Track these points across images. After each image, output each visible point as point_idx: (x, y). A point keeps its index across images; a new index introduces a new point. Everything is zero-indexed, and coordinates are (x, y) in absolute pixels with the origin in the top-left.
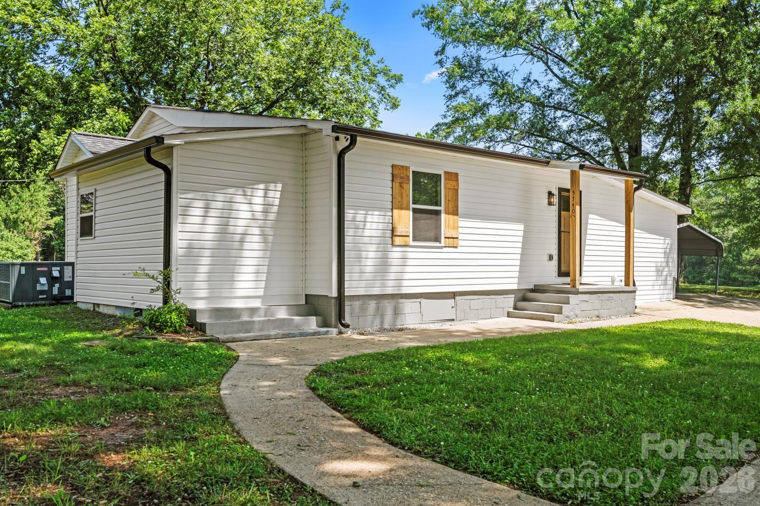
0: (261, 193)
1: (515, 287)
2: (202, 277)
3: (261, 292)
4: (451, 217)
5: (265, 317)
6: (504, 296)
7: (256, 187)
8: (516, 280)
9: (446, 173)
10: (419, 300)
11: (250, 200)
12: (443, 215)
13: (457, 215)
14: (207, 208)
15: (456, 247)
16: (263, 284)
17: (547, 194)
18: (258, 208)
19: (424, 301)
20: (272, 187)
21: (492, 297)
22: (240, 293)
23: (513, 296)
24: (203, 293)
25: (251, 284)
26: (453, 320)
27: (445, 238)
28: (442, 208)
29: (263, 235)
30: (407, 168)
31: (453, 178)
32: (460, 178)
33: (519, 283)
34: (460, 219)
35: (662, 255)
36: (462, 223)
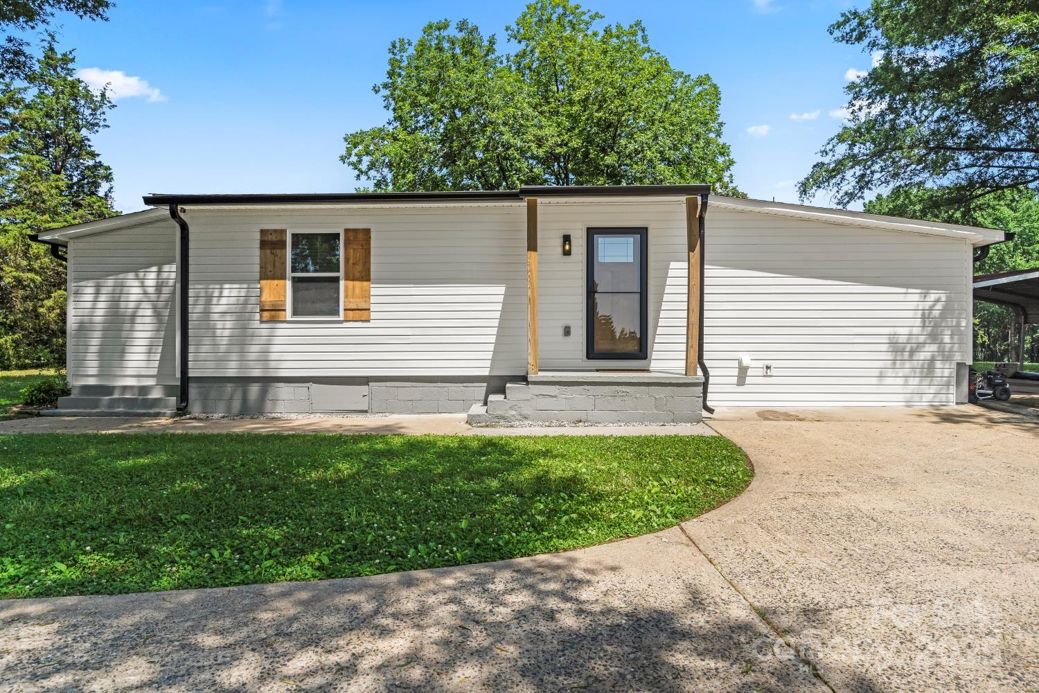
0: (153, 275)
1: (486, 372)
2: (91, 356)
3: (154, 372)
4: (357, 284)
5: (140, 395)
6: (465, 385)
7: (148, 270)
8: (488, 364)
9: (346, 231)
10: (307, 385)
11: (142, 282)
12: (342, 283)
13: (368, 279)
14: (97, 293)
15: (368, 321)
16: (156, 364)
17: (562, 240)
18: (151, 290)
19: (314, 387)
20: (166, 268)
21: (440, 385)
22: (129, 372)
23: (485, 384)
24: (93, 371)
25: (143, 364)
26: (366, 412)
27: (345, 310)
28: (341, 274)
29: (157, 315)
30: (283, 232)
31: (360, 236)
32: (372, 235)
33: (492, 368)
34: (372, 286)
35: (918, 322)
36: (375, 290)
